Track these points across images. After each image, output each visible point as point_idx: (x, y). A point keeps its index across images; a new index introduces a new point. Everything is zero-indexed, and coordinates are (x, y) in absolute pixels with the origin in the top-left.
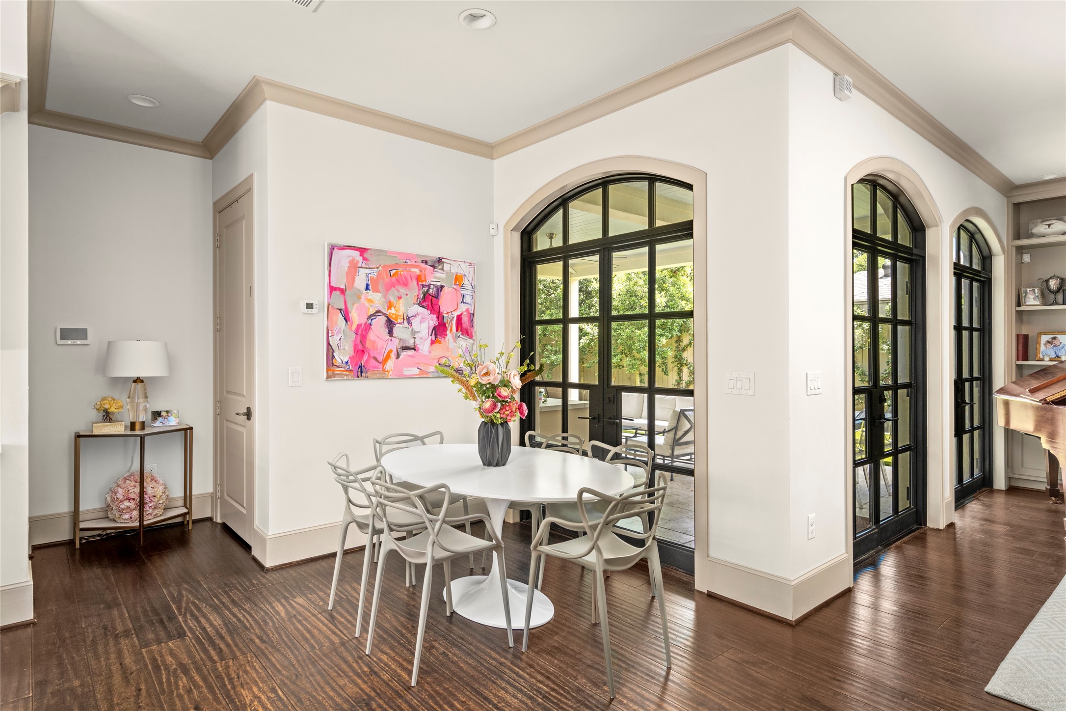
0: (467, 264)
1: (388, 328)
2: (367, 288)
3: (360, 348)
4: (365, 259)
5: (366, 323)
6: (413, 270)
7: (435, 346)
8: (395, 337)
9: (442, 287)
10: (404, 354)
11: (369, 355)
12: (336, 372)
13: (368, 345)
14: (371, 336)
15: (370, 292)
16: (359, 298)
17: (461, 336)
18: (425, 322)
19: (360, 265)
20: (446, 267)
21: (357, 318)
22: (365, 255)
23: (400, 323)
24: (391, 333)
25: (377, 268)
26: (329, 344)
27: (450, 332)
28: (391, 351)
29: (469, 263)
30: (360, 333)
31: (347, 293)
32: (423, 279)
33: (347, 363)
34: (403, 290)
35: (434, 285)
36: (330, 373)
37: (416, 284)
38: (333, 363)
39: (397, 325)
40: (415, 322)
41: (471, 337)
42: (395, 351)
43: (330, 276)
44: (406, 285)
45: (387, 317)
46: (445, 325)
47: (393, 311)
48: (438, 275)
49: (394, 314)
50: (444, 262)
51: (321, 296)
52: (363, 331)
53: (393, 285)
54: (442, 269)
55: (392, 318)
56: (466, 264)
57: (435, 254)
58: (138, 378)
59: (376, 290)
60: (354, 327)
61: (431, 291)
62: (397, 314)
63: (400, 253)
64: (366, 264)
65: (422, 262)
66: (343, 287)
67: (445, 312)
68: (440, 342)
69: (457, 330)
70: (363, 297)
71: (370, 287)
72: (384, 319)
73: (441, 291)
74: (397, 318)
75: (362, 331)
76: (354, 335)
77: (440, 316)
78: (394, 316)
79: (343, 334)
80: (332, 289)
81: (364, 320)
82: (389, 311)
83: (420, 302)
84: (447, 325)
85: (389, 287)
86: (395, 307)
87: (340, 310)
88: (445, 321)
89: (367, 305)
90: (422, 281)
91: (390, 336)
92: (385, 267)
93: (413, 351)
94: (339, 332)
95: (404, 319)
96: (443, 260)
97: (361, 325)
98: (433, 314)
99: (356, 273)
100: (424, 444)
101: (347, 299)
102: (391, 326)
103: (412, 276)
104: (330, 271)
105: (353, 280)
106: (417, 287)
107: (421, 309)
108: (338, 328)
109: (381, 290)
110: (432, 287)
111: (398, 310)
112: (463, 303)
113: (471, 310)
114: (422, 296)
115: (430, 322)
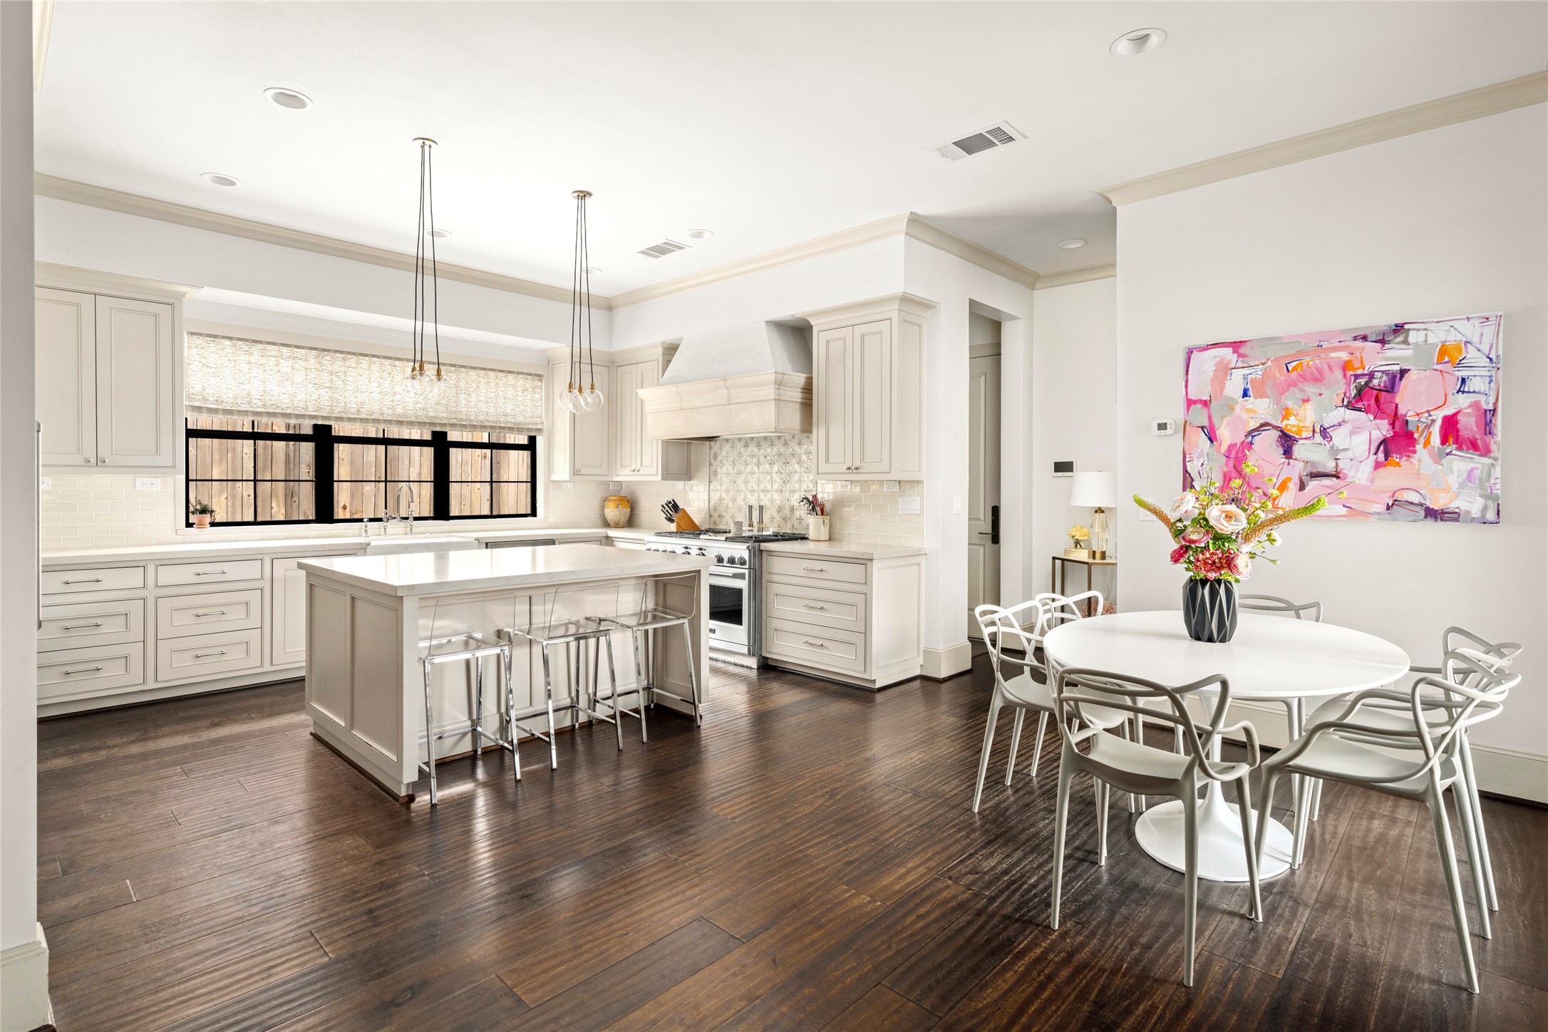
0: (1476, 322)
1: (1283, 446)
2: (1245, 394)
4: (1240, 356)
5: (1243, 442)
6: (1333, 355)
7: (1382, 471)
8: (1296, 459)
9: (1403, 372)
10: (1313, 485)
14: (1253, 459)
15: (1250, 400)
16: (1232, 409)
17: (1454, 452)
18: (1361, 434)
19: (1233, 365)
20: (1413, 337)
21: (1227, 435)
22: (1241, 351)
23: (1306, 438)
24: (1288, 453)
25: (1263, 364)
26: (1185, 471)
27: (1425, 447)
28: (1289, 479)
29: (1480, 318)
30: (1233, 455)
31: (1213, 405)
32: (1357, 364)
34: (1311, 389)
35: (1383, 372)
37: (1341, 377)
39: (1300, 442)
40: (1339, 437)
41: (1486, 452)
42: (1296, 480)
43: (1186, 387)
44: (1318, 378)
45: (1282, 431)
46: (1411, 434)
47: (1292, 421)
48: (1391, 353)
49: (1294, 426)
50: (1409, 330)
51: (1175, 413)
52: (1239, 454)
53: (1293, 384)
54: (1406, 342)
55: (1291, 431)
56: (1471, 321)
57: (1384, 319)
58: (1100, 508)
59: (1261, 395)
60: (1224, 448)
61: (1375, 382)
62: (1301, 424)
63: (1307, 335)
64: (1243, 362)
65: (1355, 339)
66: (1206, 398)
67: (1411, 413)
68: (1398, 464)
69: (1444, 441)
70: (1238, 407)
71: (1250, 393)
72: (1276, 434)
73: (1401, 379)
74: (1301, 431)
75: (1237, 452)
76: (1224, 458)
77: (1396, 418)
78: (1294, 429)
79: (1206, 459)
80: (1190, 403)
81: (1239, 438)
82: (1286, 422)
83: (1349, 402)
84: (1416, 435)
85: (1283, 390)
86: (1296, 416)
87: (1203, 428)
88: (1411, 427)
89: (1245, 416)
90: (1355, 369)
91: (1286, 458)
92: (1277, 360)
93: (1334, 479)
94: (1201, 455)
95: (1314, 431)
96: (1406, 327)
97: (1235, 445)
98: (1382, 419)
99: (1226, 376)
101: (1213, 412)
102: (1289, 443)
103: (1332, 364)
104: (1187, 381)
105: (1222, 387)
106: (1343, 381)
107: (1351, 414)
108: (1199, 450)
109: (1270, 394)
110: (1378, 375)
111: (1303, 419)
112: (1463, 392)
113: (1487, 403)
114: (1354, 392)
115: (1373, 432)
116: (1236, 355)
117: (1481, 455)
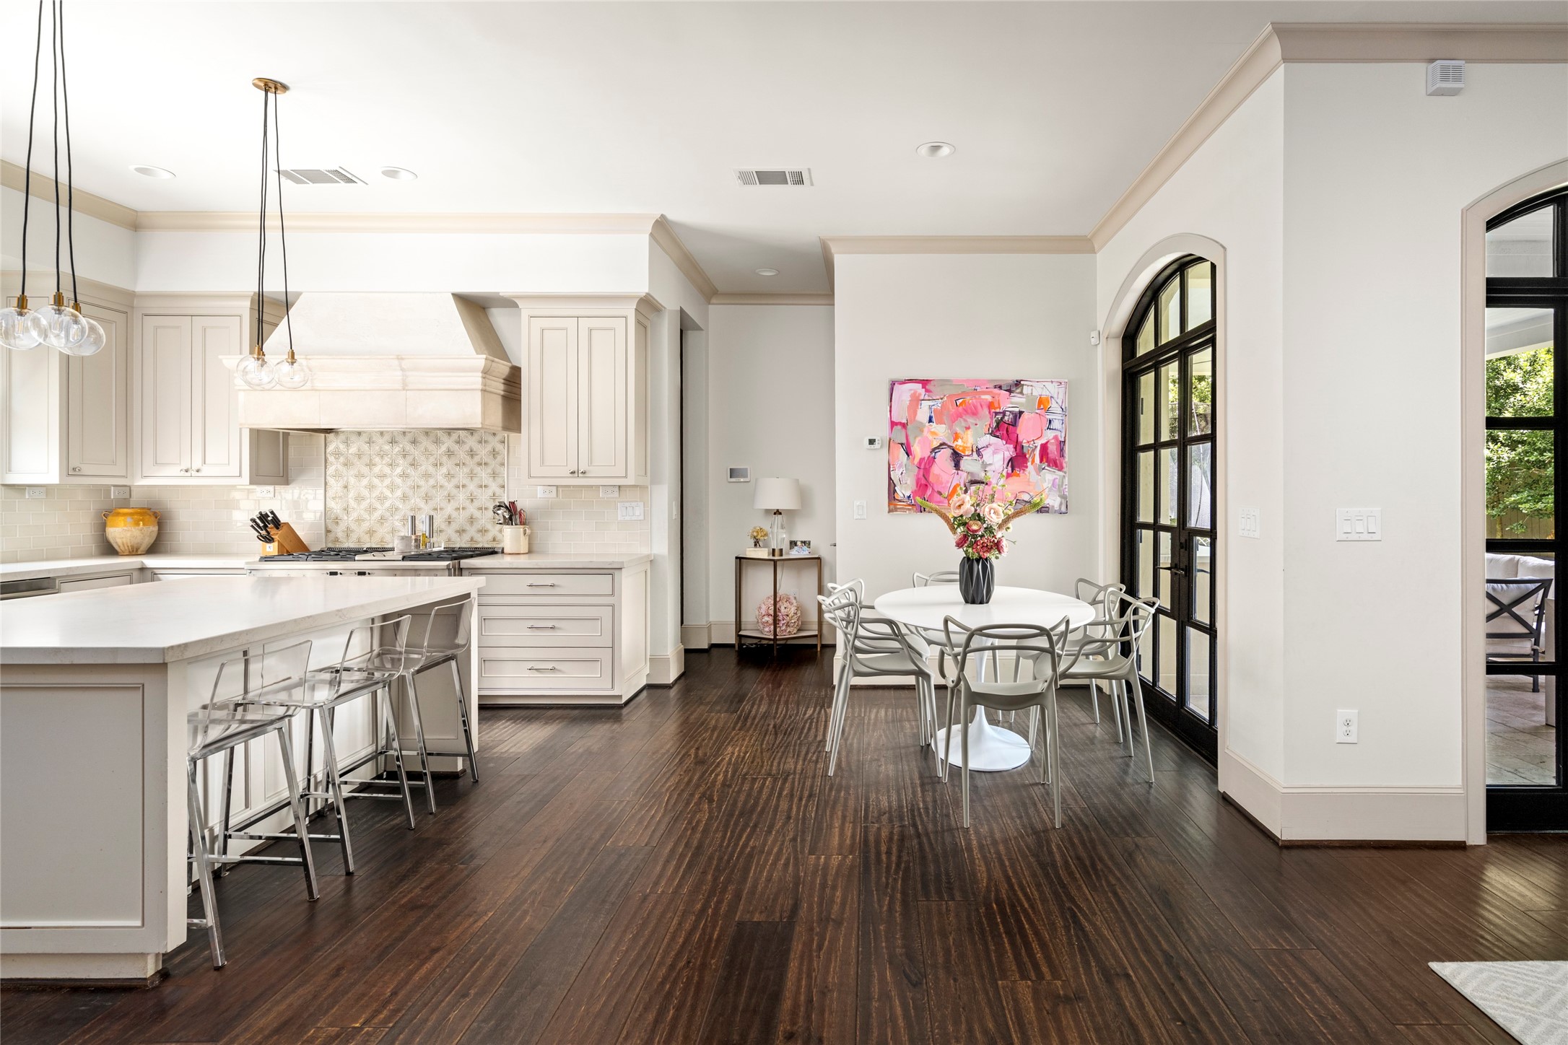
0: (1055, 384)
1: (954, 461)
2: (930, 421)
3: (923, 482)
4: (927, 391)
5: (929, 457)
6: (983, 397)
7: (1011, 479)
8: (962, 471)
9: (1021, 413)
10: (973, 488)
11: (933, 489)
12: (898, 507)
13: (931, 479)
14: (935, 470)
15: (934, 425)
16: (922, 431)
17: (1046, 468)
18: (998, 454)
19: (922, 398)
20: (1026, 390)
21: (919, 451)
22: (927, 387)
23: (968, 456)
24: (957, 466)
25: (942, 399)
26: (890, 478)
27: (1032, 464)
28: (958, 485)
29: (1058, 382)
30: (922, 467)
31: (909, 427)
32: (996, 405)
33: (909, 497)
34: (971, 420)
35: (1010, 412)
36: (892, 507)
37: (987, 413)
38: (894, 497)
39: (965, 458)
40: (987, 454)
41: (1061, 469)
42: (962, 485)
43: (890, 411)
44: (974, 413)
45: (953, 449)
46: (1025, 455)
47: (960, 442)
48: (1014, 400)
49: (961, 446)
50: (1023, 385)
51: (882, 432)
52: (926, 466)
53: (960, 416)
54: (1021, 393)
55: (959, 450)
56: (1054, 383)
57: (1010, 376)
58: (778, 510)
59: (940, 422)
60: (917, 461)
61: (1006, 418)
62: (965, 445)
63: (967, 381)
64: (929, 396)
65: (995, 387)
66: (904, 421)
67: (1025, 441)
68: (1018, 475)
69: (1041, 461)
70: (926, 430)
71: (934, 419)
72: (949, 451)
73: (1019, 418)
74: (965, 450)
75: (925, 464)
76: (917, 469)
77: (1018, 446)
78: (961, 448)
79: (904, 469)
80: (893, 424)
81: (927, 454)
82: (956, 443)
83: (992, 431)
84: (1027, 456)
85: (956, 417)
86: (962, 438)
87: (902, 444)
88: (1025, 450)
89: (930, 437)
90: (995, 409)
91: (956, 469)
92: (950, 396)
93: (984, 485)
94: (901, 466)
95: (972, 450)
96: (1022, 382)
97: (924, 458)
98: (1010, 444)
99: (918, 406)
101: (909, 433)
103: (983, 403)
104: (891, 407)
105: (915, 414)
106: (988, 416)
107: (994, 440)
108: (900, 462)
109: (946, 422)
110: (1008, 414)
111: (967, 440)
112: (1050, 429)
113: (1061, 437)
114: (995, 425)
115: (1006, 453)
116: (924, 390)
117: (1059, 470)
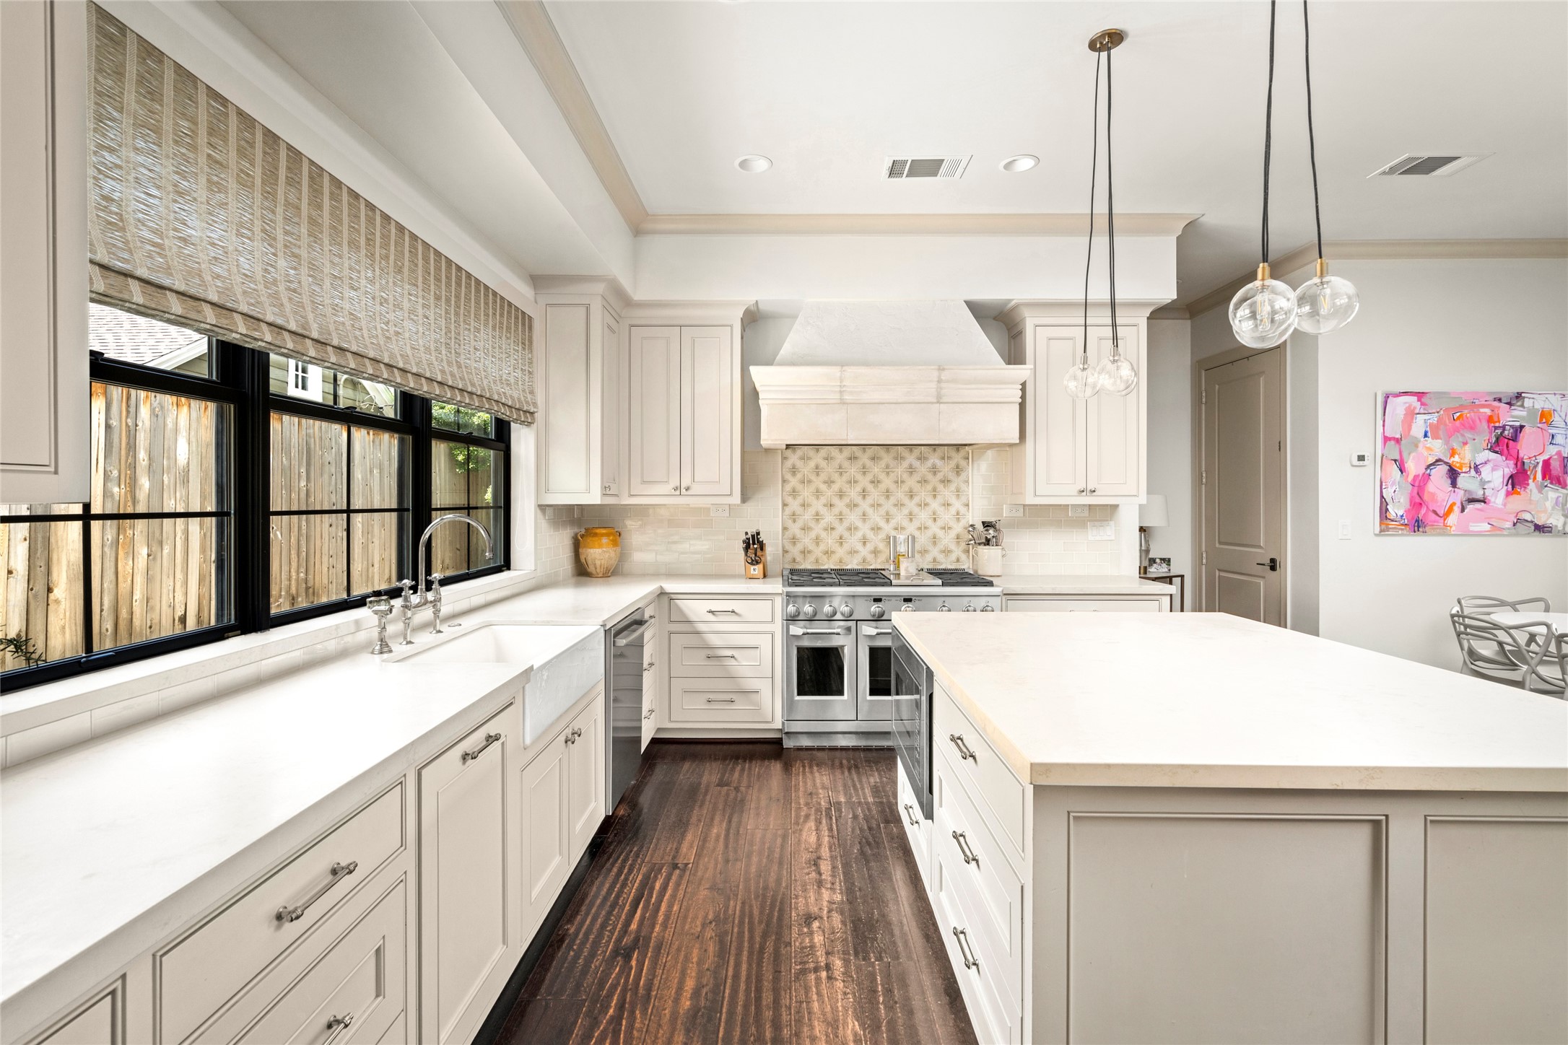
0: (1559, 397)
1: (1450, 478)
2: (1426, 436)
3: (1418, 500)
4: (1423, 404)
5: (1424, 474)
6: (1482, 410)
7: (1512, 498)
8: (1459, 488)
9: (1522, 427)
10: (1470, 507)
11: (1427, 507)
12: (1390, 526)
13: (1426, 497)
14: (1430, 487)
15: (1429, 440)
16: (1417, 446)
17: (1549, 485)
18: (1496, 472)
19: (1417, 411)
20: (1527, 403)
21: (1413, 467)
22: (1423, 400)
23: (1465, 473)
24: (1454, 484)
25: (1438, 412)
26: (1382, 497)
27: (1533, 481)
28: (1454, 504)
29: (1561, 395)
30: (1417, 484)
31: (1403, 442)
32: (1495, 419)
33: (1402, 516)
34: (1468, 435)
35: (1510, 426)
36: (1383, 526)
37: (1486, 427)
38: (1386, 516)
39: (1462, 475)
40: (1485, 471)
41: (1564, 485)
42: (1459, 504)
43: (1384, 426)
44: (1472, 428)
45: (1450, 466)
46: (1525, 472)
47: (1456, 458)
48: (1515, 413)
49: (1458, 462)
50: (1524, 397)
51: (1373, 447)
52: (1420, 484)
53: (1456, 430)
54: (1522, 406)
55: (1456, 467)
56: (1557, 396)
57: (1509, 388)
59: (1436, 437)
60: (1410, 478)
61: (1506, 433)
62: (1462, 462)
63: (1466, 393)
64: (1424, 409)
65: (1495, 400)
66: (1398, 436)
67: (1526, 457)
68: (1519, 493)
69: (1544, 478)
70: (1420, 445)
71: (1429, 434)
72: (1446, 468)
73: (1520, 432)
74: (1462, 466)
75: (1420, 481)
76: (1411, 486)
77: (1519, 463)
78: (1458, 465)
79: (1397, 487)
80: (1386, 439)
81: (1421, 471)
82: (1452, 459)
83: (1491, 446)
84: (1529, 473)
85: (1452, 432)
86: (1459, 454)
87: (1395, 461)
88: (1526, 467)
89: (1425, 453)
90: (1494, 422)
91: (1453, 487)
92: (1447, 410)
93: (1483, 504)
94: (1393, 483)
95: (1470, 467)
96: (1523, 395)
97: (1418, 476)
98: (1510, 460)
99: (1412, 420)
100: (1516, 610)
101: (1403, 448)
102: (1455, 475)
103: (1481, 417)
104: (1384, 421)
105: (1410, 428)
106: (1487, 430)
107: (1493, 456)
108: (1392, 480)
109: (1442, 436)
110: (1508, 428)
111: (1464, 457)
112: (1553, 444)
113: (1565, 453)
114: (1494, 440)
115: (1505, 469)
116: (1419, 403)
117: (1562, 488)
